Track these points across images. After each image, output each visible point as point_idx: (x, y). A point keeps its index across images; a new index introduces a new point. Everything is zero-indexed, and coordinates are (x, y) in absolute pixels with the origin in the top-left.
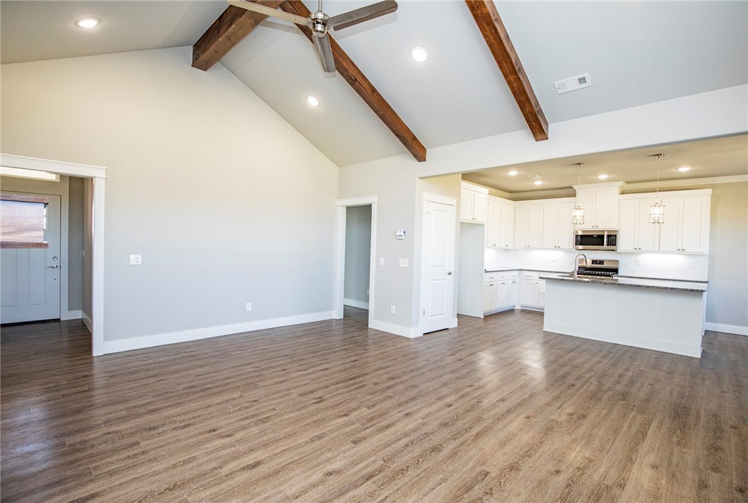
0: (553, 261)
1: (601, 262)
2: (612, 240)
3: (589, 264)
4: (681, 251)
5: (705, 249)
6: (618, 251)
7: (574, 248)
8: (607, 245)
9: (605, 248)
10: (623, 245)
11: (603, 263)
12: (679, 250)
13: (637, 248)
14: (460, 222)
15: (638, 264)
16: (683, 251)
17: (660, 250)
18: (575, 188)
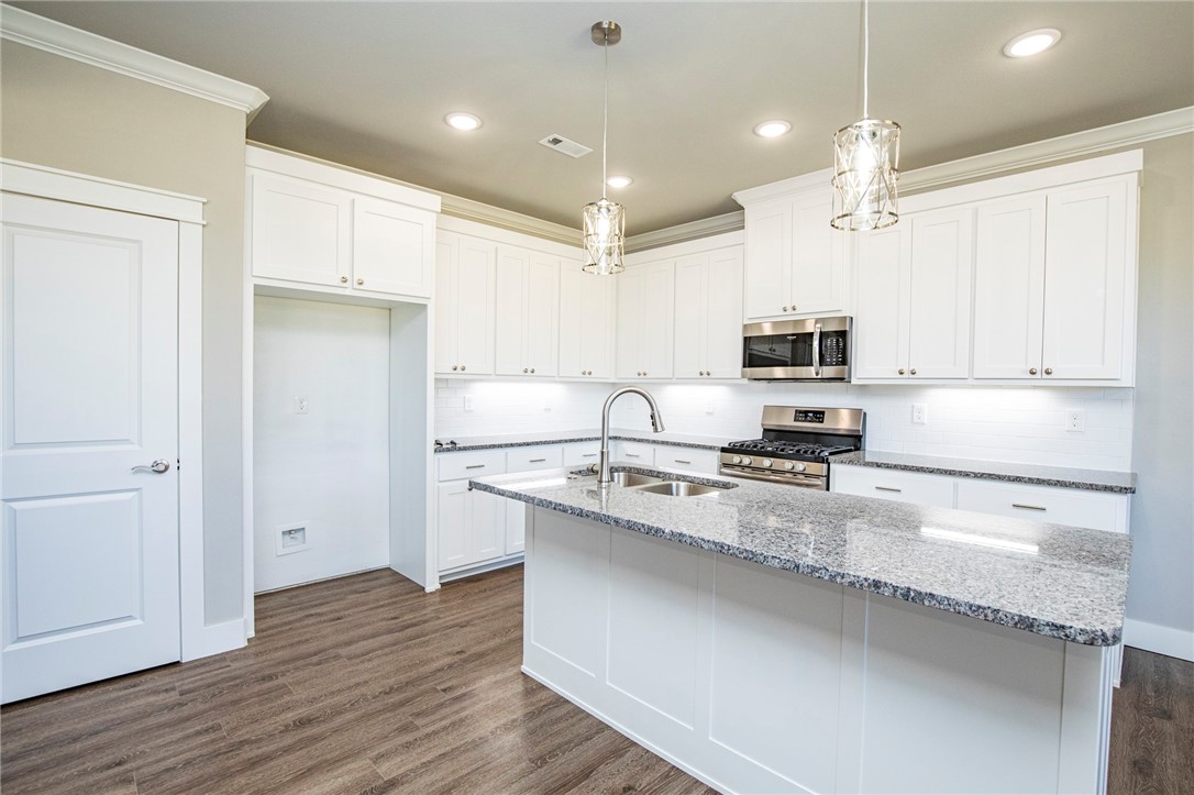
0: (709, 413)
1: (818, 415)
2: (837, 345)
3: (789, 422)
4: (1039, 376)
5: (1122, 369)
6: (854, 381)
7: (743, 376)
8: (821, 365)
9: (817, 374)
10: (867, 362)
11: (823, 418)
12: (1033, 373)
13: (906, 370)
14: (255, 285)
15: (916, 420)
16: (1045, 376)
17: (975, 376)
18: (740, 201)
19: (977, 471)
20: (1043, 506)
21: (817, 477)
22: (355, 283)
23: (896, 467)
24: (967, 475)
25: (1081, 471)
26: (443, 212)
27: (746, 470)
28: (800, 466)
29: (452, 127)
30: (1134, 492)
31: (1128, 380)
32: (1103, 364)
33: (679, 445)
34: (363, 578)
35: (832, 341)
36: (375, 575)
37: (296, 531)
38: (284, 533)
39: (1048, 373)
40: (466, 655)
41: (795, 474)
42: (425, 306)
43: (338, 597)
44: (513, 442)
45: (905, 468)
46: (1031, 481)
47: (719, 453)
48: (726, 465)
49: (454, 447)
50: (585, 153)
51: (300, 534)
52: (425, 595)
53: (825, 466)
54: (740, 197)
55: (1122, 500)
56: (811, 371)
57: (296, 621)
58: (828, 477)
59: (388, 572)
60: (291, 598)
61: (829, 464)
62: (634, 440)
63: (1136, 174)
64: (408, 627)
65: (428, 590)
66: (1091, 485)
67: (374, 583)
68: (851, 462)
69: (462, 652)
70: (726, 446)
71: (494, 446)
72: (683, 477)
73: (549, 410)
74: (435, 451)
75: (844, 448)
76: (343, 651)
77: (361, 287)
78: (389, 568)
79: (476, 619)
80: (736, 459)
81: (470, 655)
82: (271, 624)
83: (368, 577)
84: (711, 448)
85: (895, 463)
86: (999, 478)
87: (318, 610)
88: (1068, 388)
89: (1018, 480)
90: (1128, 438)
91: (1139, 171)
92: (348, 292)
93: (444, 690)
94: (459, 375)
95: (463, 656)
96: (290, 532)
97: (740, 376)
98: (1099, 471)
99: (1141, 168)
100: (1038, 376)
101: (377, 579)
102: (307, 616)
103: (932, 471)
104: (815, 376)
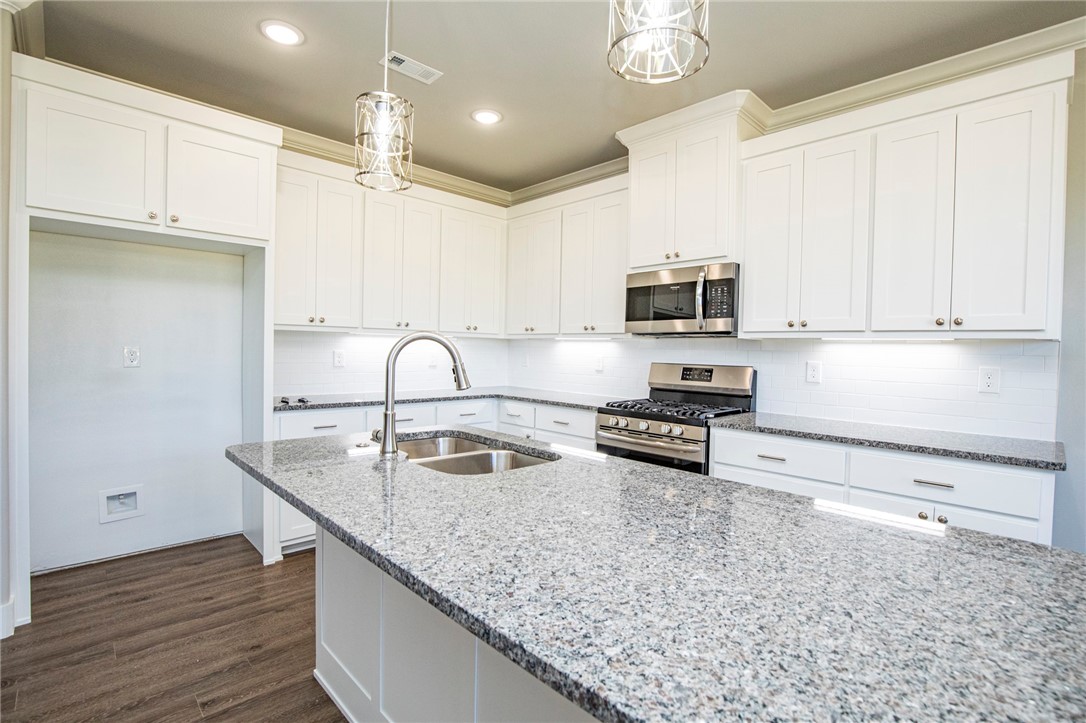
0: (598, 371)
1: (706, 373)
2: (722, 295)
3: (676, 381)
4: (948, 326)
6: (741, 335)
7: (627, 332)
8: (704, 317)
9: (701, 328)
10: (757, 314)
11: (711, 376)
12: (940, 324)
13: (796, 322)
14: (31, 217)
15: (810, 379)
16: (954, 327)
17: (873, 329)
18: (624, 142)
19: (872, 439)
20: (951, 484)
21: (695, 442)
22: (169, 220)
23: (780, 433)
24: (860, 443)
25: (997, 440)
26: (283, 147)
27: (623, 432)
28: (677, 429)
29: (269, 39)
30: (1064, 469)
31: (1054, 332)
32: (1024, 312)
33: (557, 404)
34: (206, 547)
35: (716, 290)
36: (223, 543)
37: (127, 496)
38: (110, 498)
39: (958, 323)
40: (262, 650)
41: (673, 438)
42: (264, 248)
43: (163, 570)
44: (374, 400)
45: (791, 434)
46: (936, 452)
47: (596, 414)
48: (603, 427)
49: (303, 404)
50: (436, 77)
51: (133, 498)
52: (262, 568)
53: (704, 430)
54: (623, 137)
55: (1048, 479)
56: (695, 325)
57: (91, 602)
58: (707, 442)
59: (240, 539)
60: (108, 572)
61: (709, 428)
62: (516, 398)
63: (1066, 81)
64: (215, 611)
65: (267, 562)
66: (1010, 459)
67: (213, 553)
68: (732, 426)
69: (259, 647)
70: (604, 406)
71: (349, 405)
72: (510, 445)
73: (434, 367)
74: (275, 409)
75: (731, 409)
76: (117, 646)
77: (176, 224)
78: (242, 535)
79: (298, 601)
80: (611, 420)
81: (266, 652)
82: (61, 606)
83: (212, 545)
84: (588, 408)
85: (779, 428)
86: (899, 448)
87: (129, 587)
88: (981, 341)
89: (920, 450)
90: (1054, 402)
91: (1070, 78)
92: (160, 230)
93: (204, 705)
94: (316, 328)
95: (257, 652)
96: (118, 497)
97: (623, 331)
98: (1017, 440)
99: (1072, 74)
100: (946, 327)
101: (221, 547)
102: (111, 595)
103: (820, 438)
104: (698, 330)
